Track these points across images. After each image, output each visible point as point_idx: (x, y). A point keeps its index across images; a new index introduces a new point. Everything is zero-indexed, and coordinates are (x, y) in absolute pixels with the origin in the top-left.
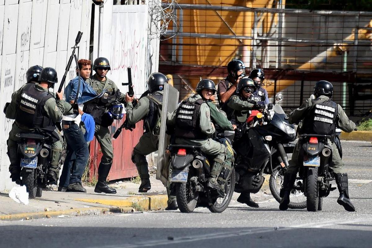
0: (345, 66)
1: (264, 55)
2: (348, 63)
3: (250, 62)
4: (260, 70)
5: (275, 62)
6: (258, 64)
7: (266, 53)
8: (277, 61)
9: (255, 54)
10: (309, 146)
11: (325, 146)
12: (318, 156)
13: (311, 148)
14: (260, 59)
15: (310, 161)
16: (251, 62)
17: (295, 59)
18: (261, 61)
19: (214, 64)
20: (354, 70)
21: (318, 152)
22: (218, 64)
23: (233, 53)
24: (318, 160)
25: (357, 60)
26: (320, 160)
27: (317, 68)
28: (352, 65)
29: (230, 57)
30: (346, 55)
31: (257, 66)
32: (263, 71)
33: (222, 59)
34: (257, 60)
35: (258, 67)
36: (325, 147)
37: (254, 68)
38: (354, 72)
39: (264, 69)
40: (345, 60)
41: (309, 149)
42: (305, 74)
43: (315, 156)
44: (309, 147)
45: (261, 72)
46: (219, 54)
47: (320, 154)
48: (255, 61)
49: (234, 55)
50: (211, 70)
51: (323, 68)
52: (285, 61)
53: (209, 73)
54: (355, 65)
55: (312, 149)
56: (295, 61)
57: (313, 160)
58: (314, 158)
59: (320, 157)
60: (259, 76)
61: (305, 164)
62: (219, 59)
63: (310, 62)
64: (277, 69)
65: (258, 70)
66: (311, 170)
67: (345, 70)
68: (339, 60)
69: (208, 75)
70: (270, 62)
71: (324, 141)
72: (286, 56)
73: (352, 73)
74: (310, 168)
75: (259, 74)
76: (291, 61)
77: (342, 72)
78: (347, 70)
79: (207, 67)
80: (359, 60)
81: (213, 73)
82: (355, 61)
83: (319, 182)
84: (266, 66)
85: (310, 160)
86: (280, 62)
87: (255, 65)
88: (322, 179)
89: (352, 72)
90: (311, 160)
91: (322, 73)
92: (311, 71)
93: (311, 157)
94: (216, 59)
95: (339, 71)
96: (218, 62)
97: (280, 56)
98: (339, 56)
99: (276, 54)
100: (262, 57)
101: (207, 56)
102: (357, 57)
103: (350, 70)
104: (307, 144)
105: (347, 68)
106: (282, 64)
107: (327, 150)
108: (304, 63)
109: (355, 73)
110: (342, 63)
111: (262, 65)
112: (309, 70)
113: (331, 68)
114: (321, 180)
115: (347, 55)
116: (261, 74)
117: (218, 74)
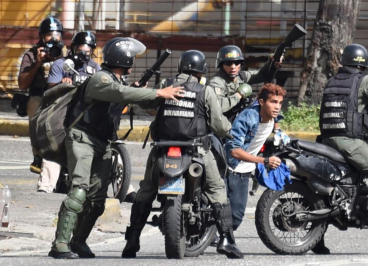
0: (227, 26)
1: (97, 9)
2: (232, 22)
3: (75, 21)
4: (89, 32)
5: (114, 20)
6: (87, 23)
7: (100, 6)
8: (118, 19)
9: (83, 7)
10: (167, 160)
11: (194, 159)
12: (182, 177)
13: (170, 164)
14: (90, 14)
15: (170, 186)
16: (77, 20)
17: (146, 15)
18: (92, 19)
19: (16, 24)
20: (242, 33)
21: (181, 172)
22: (23, 24)
23: (47, 6)
24: (181, 184)
25: (246, 17)
26: (184, 183)
27: (182, 30)
28: (239, 24)
29: (42, 12)
30: (228, 8)
31: (85, 26)
32: (95, 35)
33: (28, 15)
34: (85, 17)
35: (87, 27)
36: (193, 162)
37: (82, 30)
38: (241, 35)
39: (98, 31)
40: (228, 16)
41: (167, 166)
42: (164, 38)
43: (177, 177)
44: (167, 163)
45: (91, 36)
46: (24, 8)
47: (186, 174)
48: (82, 18)
49: (49, 8)
50: (11, 34)
51: (192, 29)
52: (132, 18)
53: (8, 37)
54: (243, 25)
55: (172, 166)
56: (147, 19)
57: (174, 184)
58: (175, 180)
59: (184, 179)
60: (88, 42)
61: (160, 192)
62: (25, 16)
63: (170, 19)
64: (119, 31)
65: (87, 33)
66: (170, 200)
67: (227, 33)
68: (217, 16)
69: (7, 41)
70: (107, 20)
71: (191, 151)
72: (132, 11)
73: (238, 37)
74: (169, 198)
75: (88, 39)
76: (140, 19)
77: (223, 35)
78: (230, 33)
79: (5, 27)
80: (249, 17)
81: (14, 37)
82: (243, 18)
83: (185, 213)
84: (101, 26)
85: (168, 185)
86: (122, 21)
87: (82, 24)
88: (189, 207)
89: (238, 35)
90: (171, 184)
91: (191, 37)
92: (173, 34)
93: (170, 179)
94: (20, 16)
95: (217, 35)
96: (22, 20)
97: (122, 11)
98: (217, 10)
99: (116, 7)
100: (94, 12)
101: (6, 11)
102: (246, 11)
103: (235, 33)
104: (163, 159)
105: (230, 30)
106: (126, 24)
107: (195, 167)
108: (160, 21)
109: (243, 38)
110: (223, 21)
111: (94, 24)
112: (169, 33)
113: (205, 30)
114: (188, 209)
115: (230, 8)
116: (92, 40)
117: (22, 40)
